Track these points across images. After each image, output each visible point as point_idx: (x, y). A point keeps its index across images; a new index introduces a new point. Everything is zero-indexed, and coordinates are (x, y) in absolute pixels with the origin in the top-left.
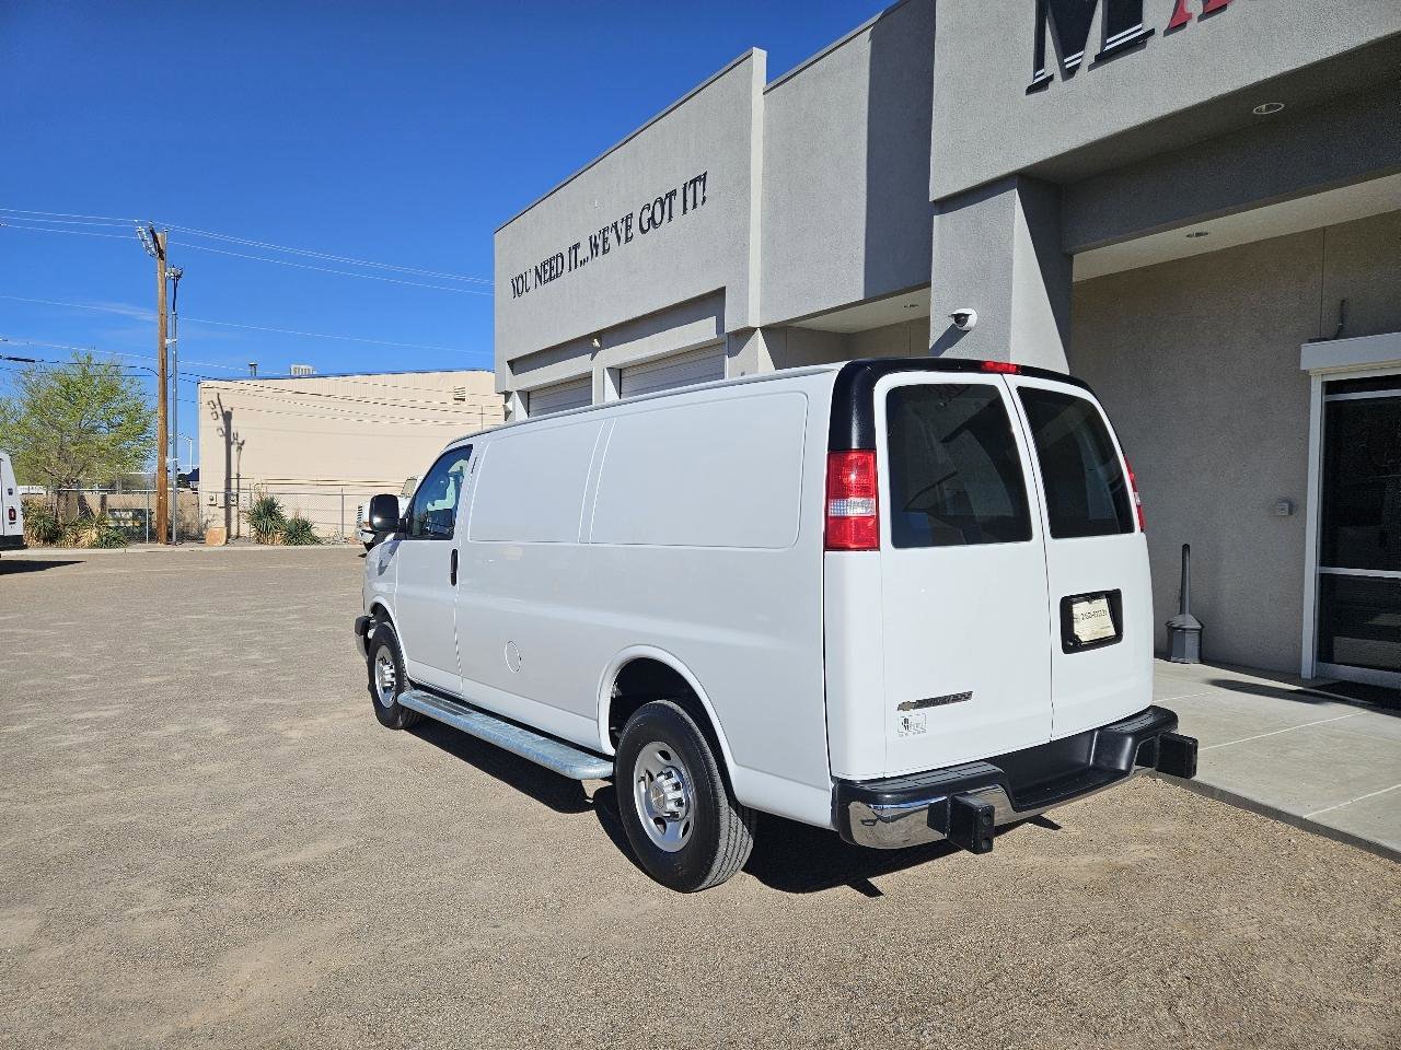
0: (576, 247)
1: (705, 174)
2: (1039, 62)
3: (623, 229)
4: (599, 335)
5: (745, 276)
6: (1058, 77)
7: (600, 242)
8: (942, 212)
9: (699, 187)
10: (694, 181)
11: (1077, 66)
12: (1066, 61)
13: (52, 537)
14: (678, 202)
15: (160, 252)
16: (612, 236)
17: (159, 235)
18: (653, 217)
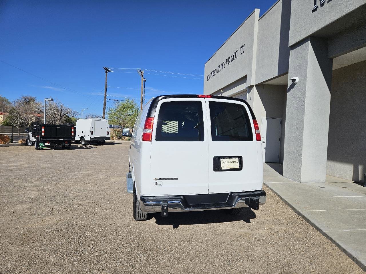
0: (219, 67)
1: (244, 45)
2: (315, 3)
3: (227, 61)
4: (223, 89)
5: (251, 71)
6: (320, 7)
7: (223, 65)
8: (292, 50)
9: (243, 48)
10: (242, 47)
11: (324, 3)
12: (321, 1)
13: (120, 138)
14: (238, 53)
15: (142, 75)
16: (225, 63)
17: (142, 71)
18: (233, 58)
